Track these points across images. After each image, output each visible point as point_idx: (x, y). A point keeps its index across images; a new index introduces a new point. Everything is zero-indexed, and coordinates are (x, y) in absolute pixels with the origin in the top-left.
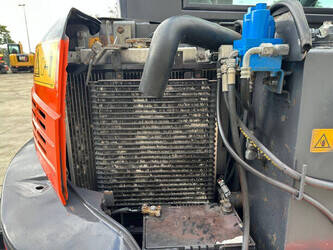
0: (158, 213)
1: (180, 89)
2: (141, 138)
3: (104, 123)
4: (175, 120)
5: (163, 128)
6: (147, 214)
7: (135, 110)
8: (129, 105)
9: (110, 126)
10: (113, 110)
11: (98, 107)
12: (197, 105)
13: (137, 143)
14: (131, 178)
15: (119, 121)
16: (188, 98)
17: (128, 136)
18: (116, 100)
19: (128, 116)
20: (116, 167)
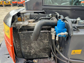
0: (37, 62)
1: (42, 34)
2: (33, 45)
3: (23, 42)
4: (41, 41)
5: (38, 42)
6: (34, 62)
7: (31, 39)
8: (29, 38)
9: (25, 42)
10: (25, 39)
11: (21, 38)
12: (46, 37)
13: (32, 46)
14: (30, 53)
15: (27, 41)
16: (44, 36)
17: (29, 44)
18: (26, 37)
19: (29, 40)
20: (27, 51)
